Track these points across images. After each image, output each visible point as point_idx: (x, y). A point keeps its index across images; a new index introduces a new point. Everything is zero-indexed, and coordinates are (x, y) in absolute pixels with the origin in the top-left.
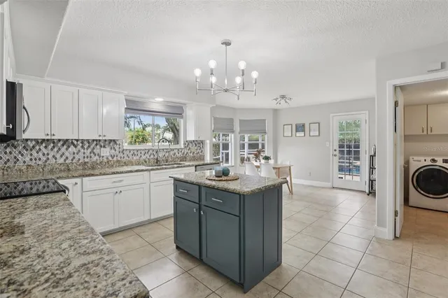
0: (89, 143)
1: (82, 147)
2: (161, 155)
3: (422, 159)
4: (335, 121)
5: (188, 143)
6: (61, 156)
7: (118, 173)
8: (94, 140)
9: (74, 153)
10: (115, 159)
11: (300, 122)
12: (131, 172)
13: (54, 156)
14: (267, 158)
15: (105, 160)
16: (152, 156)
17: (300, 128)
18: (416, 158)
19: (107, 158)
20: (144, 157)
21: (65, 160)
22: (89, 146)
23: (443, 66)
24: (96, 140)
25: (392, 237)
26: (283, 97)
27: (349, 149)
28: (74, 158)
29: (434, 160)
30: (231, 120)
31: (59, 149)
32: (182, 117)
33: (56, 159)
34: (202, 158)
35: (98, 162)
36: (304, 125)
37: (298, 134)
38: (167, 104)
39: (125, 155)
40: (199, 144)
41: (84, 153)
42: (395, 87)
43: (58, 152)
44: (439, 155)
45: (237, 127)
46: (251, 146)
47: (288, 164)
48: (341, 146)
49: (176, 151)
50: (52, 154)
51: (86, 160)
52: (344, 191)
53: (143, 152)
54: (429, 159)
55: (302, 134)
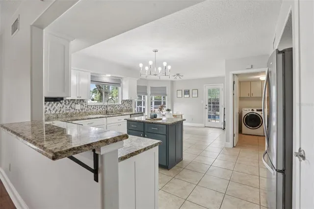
0: (69, 101)
1: (65, 104)
2: (109, 108)
3: (248, 109)
4: (206, 88)
5: (124, 101)
6: (54, 109)
7: (90, 119)
8: (71, 100)
9: (61, 108)
10: (83, 111)
11: (187, 89)
12: (97, 118)
13: (49, 109)
14: (168, 110)
15: (78, 112)
16: (104, 109)
17: (187, 92)
18: (245, 109)
19: (79, 111)
20: (99, 110)
21: (56, 112)
22: (69, 103)
23: (252, 67)
24: (73, 100)
25: (232, 146)
26: (178, 75)
27: (214, 105)
28: (61, 110)
29: (253, 110)
30: (146, 87)
31: (53, 105)
32: (120, 86)
33: (51, 111)
34: (131, 110)
35: (74, 113)
36: (189, 91)
37: (185, 96)
38: (112, 78)
39: (89, 109)
40: (129, 102)
41: (66, 107)
42: (234, 75)
43: (52, 107)
44: (255, 108)
45: (149, 92)
46: (156, 103)
47: (180, 113)
48: (210, 103)
49: (117, 106)
50: (48, 108)
51: (67, 112)
52: (211, 129)
53: (99, 107)
54: (251, 109)
55: (188, 96)
